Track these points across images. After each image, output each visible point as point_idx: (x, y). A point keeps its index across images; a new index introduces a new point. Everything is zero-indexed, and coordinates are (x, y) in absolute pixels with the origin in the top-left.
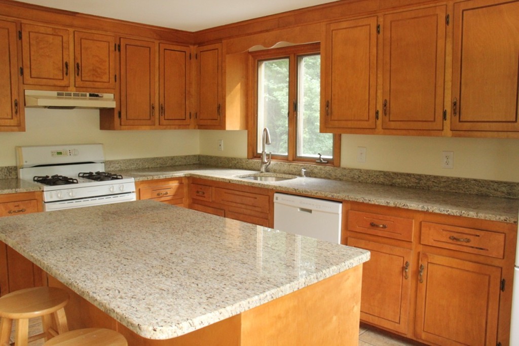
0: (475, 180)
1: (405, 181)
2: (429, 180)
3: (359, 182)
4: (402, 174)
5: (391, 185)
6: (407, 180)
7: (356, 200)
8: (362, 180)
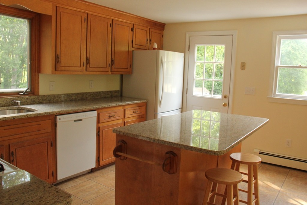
0: (102, 92)
1: (77, 97)
2: (86, 95)
3: (54, 102)
4: (75, 94)
5: (71, 100)
6: (77, 96)
7: (104, 107)
8: (55, 101)
